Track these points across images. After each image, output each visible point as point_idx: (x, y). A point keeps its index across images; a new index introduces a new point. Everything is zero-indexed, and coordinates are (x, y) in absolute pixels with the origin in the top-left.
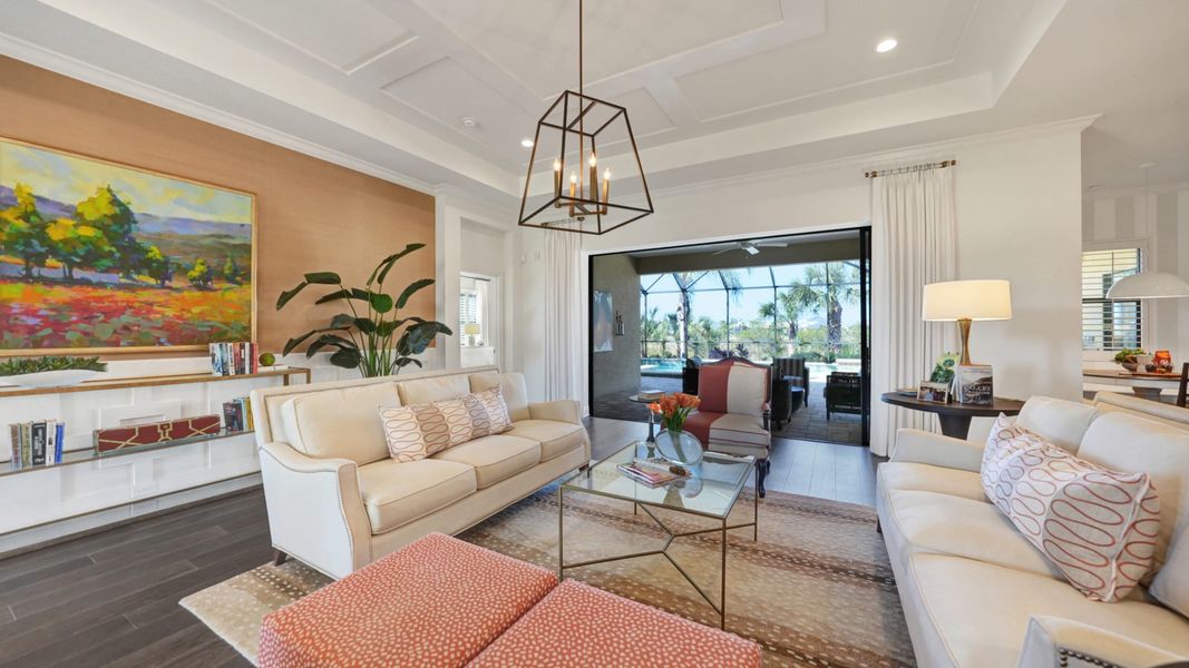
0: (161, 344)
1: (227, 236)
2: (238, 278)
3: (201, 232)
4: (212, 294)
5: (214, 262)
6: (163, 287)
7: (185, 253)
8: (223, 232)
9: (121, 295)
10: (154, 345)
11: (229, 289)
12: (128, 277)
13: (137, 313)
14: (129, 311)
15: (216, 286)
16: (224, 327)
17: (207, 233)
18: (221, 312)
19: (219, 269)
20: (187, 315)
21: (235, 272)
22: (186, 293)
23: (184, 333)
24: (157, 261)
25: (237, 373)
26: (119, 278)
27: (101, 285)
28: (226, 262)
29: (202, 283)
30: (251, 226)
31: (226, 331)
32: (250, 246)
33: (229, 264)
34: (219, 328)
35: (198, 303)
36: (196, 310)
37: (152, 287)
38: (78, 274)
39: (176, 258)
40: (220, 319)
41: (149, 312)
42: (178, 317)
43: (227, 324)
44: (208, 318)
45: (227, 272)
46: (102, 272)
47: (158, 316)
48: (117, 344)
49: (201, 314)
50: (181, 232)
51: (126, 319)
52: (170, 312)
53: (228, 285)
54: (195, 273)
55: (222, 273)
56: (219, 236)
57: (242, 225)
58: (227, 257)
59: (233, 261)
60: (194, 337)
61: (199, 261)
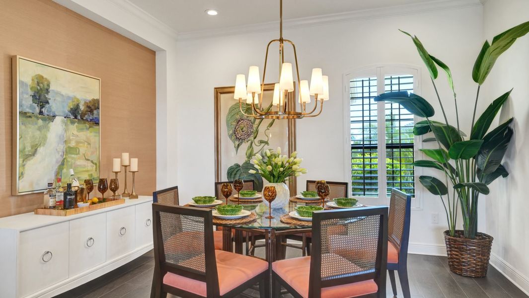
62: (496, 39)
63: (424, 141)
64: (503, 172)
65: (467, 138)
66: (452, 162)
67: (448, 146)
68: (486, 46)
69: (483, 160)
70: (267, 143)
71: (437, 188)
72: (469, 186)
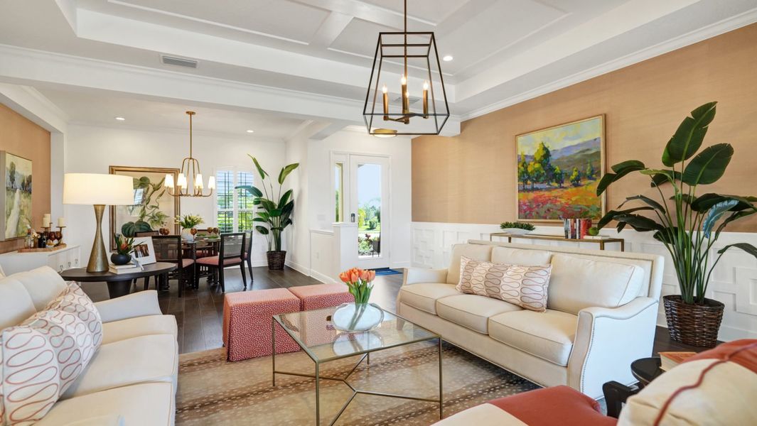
0: (560, 219)
1: (588, 150)
2: (594, 176)
3: (575, 152)
4: (581, 188)
5: (581, 168)
6: (561, 187)
7: (569, 166)
8: (585, 148)
9: (547, 194)
10: (557, 219)
11: (590, 183)
12: (549, 184)
13: (551, 203)
14: (549, 202)
15: (582, 183)
16: (587, 209)
17: (578, 151)
18: (585, 199)
19: (584, 172)
20: (570, 202)
21: (592, 172)
22: (569, 190)
23: (569, 212)
24: (558, 174)
25: (572, 238)
26: (545, 185)
27: (541, 190)
28: (587, 167)
29: (576, 183)
30: (599, 138)
31: (588, 211)
32: (600, 152)
33: (589, 168)
34: (585, 210)
35: (575, 195)
36: (574, 199)
37: (556, 188)
38: (536, 186)
39: (566, 170)
40: (585, 204)
41: (556, 201)
42: (567, 204)
43: (588, 206)
44: (580, 203)
45: (588, 173)
46: (542, 183)
47: (559, 203)
48: (545, 218)
49: (576, 201)
50: (567, 154)
51: (548, 205)
52: (563, 201)
53: (589, 181)
54: (573, 177)
55: (585, 174)
56: (583, 151)
57: (595, 139)
58: (587, 163)
59: (591, 165)
60: (573, 215)
61: (575, 169)
62: (287, 167)
63: (259, 208)
64: (290, 222)
65: (276, 207)
66: (270, 218)
67: (268, 211)
68: (283, 170)
69: (283, 217)
70: (157, 207)
71: (264, 231)
72: (277, 229)
